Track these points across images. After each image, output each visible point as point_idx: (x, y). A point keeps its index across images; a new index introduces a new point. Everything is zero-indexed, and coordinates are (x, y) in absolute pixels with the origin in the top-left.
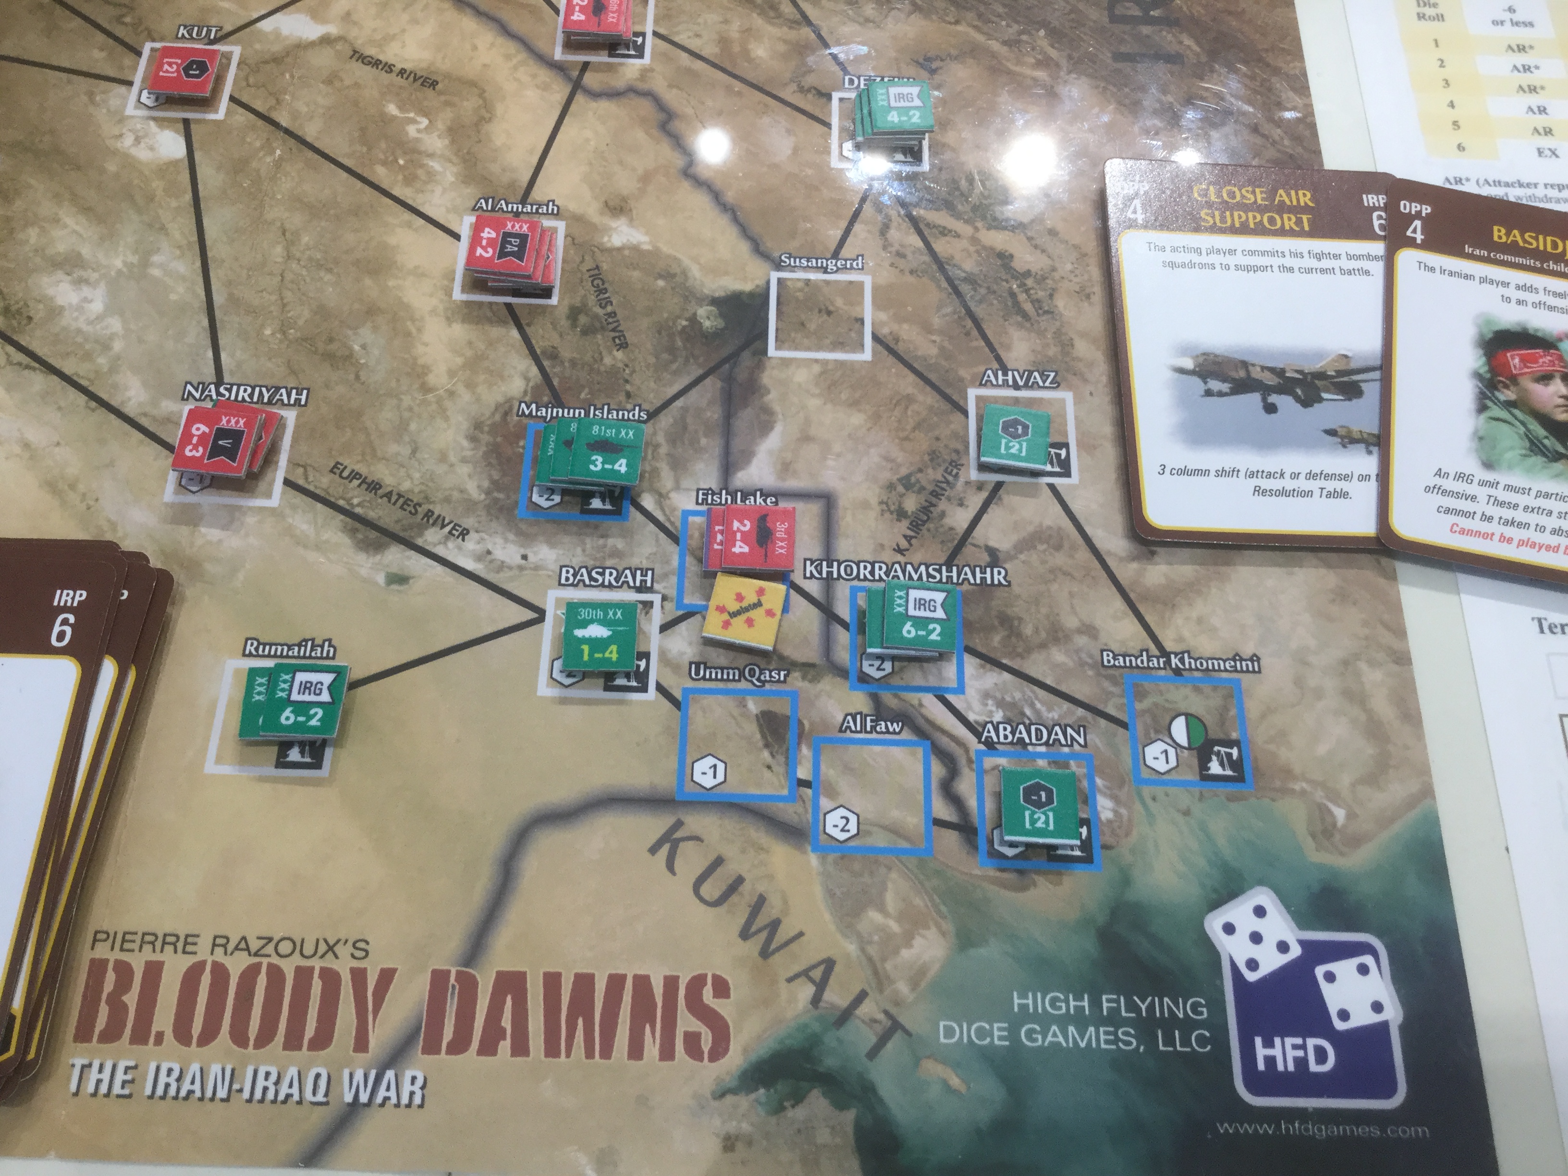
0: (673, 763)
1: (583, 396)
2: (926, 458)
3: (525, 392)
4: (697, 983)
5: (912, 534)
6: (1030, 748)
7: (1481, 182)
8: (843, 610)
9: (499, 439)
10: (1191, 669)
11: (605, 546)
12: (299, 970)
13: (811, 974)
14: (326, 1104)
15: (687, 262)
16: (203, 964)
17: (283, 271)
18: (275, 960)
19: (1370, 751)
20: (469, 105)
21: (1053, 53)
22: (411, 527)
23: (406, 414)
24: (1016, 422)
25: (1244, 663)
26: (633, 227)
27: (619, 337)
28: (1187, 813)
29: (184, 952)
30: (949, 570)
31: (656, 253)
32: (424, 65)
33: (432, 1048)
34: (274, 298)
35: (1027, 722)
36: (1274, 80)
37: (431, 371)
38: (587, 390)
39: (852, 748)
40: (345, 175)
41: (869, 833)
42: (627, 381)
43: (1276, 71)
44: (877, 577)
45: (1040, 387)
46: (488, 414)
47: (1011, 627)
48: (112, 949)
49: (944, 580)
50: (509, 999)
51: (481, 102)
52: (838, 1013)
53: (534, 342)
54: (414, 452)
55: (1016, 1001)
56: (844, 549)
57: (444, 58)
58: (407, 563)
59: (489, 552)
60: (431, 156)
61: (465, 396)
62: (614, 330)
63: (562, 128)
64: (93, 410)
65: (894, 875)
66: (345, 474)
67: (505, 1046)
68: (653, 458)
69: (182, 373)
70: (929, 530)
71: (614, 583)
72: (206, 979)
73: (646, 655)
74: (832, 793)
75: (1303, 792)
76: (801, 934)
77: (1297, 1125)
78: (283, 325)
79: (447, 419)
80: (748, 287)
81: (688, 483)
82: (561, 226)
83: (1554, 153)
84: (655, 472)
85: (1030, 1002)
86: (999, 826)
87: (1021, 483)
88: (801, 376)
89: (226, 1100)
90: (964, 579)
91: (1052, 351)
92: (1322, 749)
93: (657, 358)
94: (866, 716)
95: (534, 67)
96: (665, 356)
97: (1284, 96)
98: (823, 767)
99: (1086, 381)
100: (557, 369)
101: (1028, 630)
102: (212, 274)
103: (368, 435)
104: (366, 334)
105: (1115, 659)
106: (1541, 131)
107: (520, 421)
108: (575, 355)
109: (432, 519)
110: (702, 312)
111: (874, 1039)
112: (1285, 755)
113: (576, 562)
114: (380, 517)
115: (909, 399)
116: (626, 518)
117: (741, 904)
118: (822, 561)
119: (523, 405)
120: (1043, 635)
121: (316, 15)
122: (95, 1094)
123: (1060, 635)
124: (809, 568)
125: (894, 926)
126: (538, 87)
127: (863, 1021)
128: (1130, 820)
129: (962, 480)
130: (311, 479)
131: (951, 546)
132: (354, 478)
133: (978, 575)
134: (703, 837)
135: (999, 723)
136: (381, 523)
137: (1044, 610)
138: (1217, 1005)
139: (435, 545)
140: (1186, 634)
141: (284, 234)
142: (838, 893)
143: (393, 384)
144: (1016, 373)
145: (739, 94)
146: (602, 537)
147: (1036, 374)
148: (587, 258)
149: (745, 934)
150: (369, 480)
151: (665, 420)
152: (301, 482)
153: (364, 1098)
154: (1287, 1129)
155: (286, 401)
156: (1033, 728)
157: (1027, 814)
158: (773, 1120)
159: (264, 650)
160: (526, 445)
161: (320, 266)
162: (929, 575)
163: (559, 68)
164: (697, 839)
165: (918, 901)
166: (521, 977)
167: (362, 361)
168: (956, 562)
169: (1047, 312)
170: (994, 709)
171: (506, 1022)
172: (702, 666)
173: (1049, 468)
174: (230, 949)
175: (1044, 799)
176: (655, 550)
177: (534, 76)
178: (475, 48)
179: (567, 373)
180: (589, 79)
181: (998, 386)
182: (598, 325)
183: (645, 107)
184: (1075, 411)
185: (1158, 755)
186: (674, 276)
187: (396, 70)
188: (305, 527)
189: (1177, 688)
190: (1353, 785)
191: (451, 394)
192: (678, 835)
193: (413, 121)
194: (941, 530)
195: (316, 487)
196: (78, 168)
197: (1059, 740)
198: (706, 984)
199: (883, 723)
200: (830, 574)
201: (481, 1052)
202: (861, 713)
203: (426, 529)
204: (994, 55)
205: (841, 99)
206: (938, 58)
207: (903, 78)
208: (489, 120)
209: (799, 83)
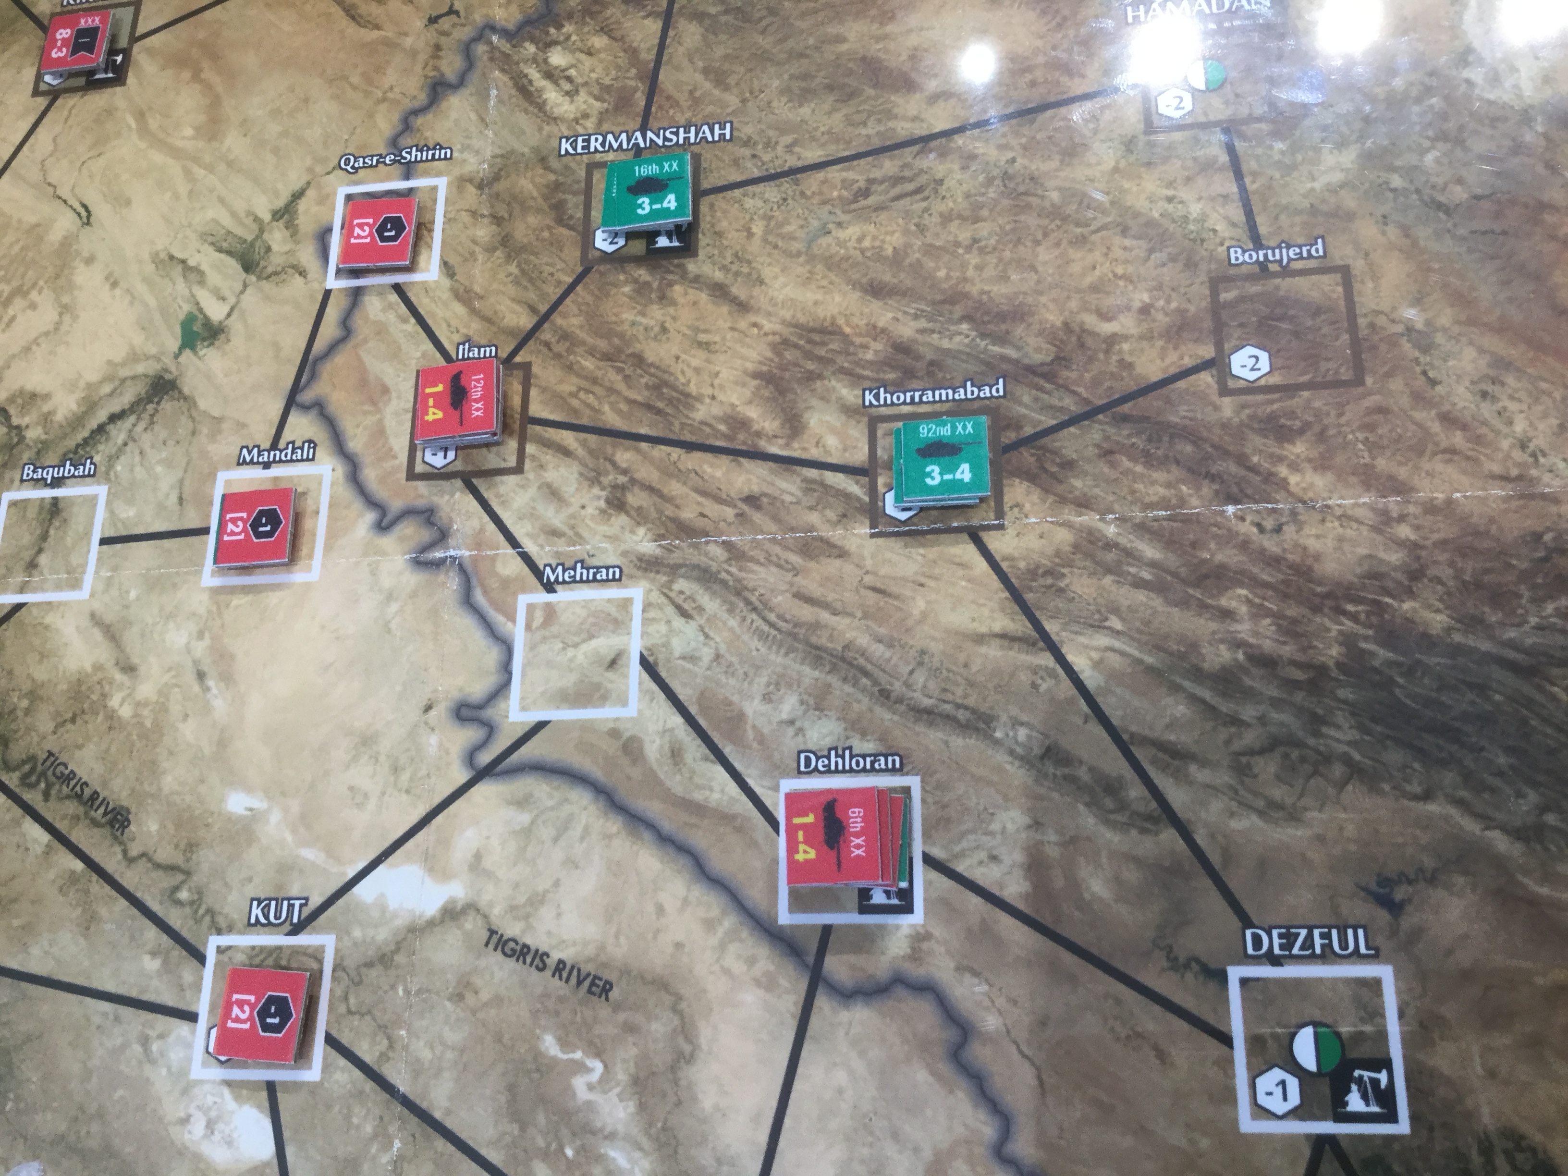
20: (660, 1028)
32: (590, 951)
51: (676, 1021)
57: (617, 936)
60: (611, 1136)
63: (800, 1070)
126: (757, 983)
163: (786, 941)
177: (751, 961)
178: (660, 910)
180: (834, 965)
183: (925, 1015)
187: (552, 962)
193: (581, 1068)
204: (1500, 865)
205: (1244, 982)
206: (1403, 878)
207: (1346, 928)
208: (690, 1059)
209: (1170, 948)
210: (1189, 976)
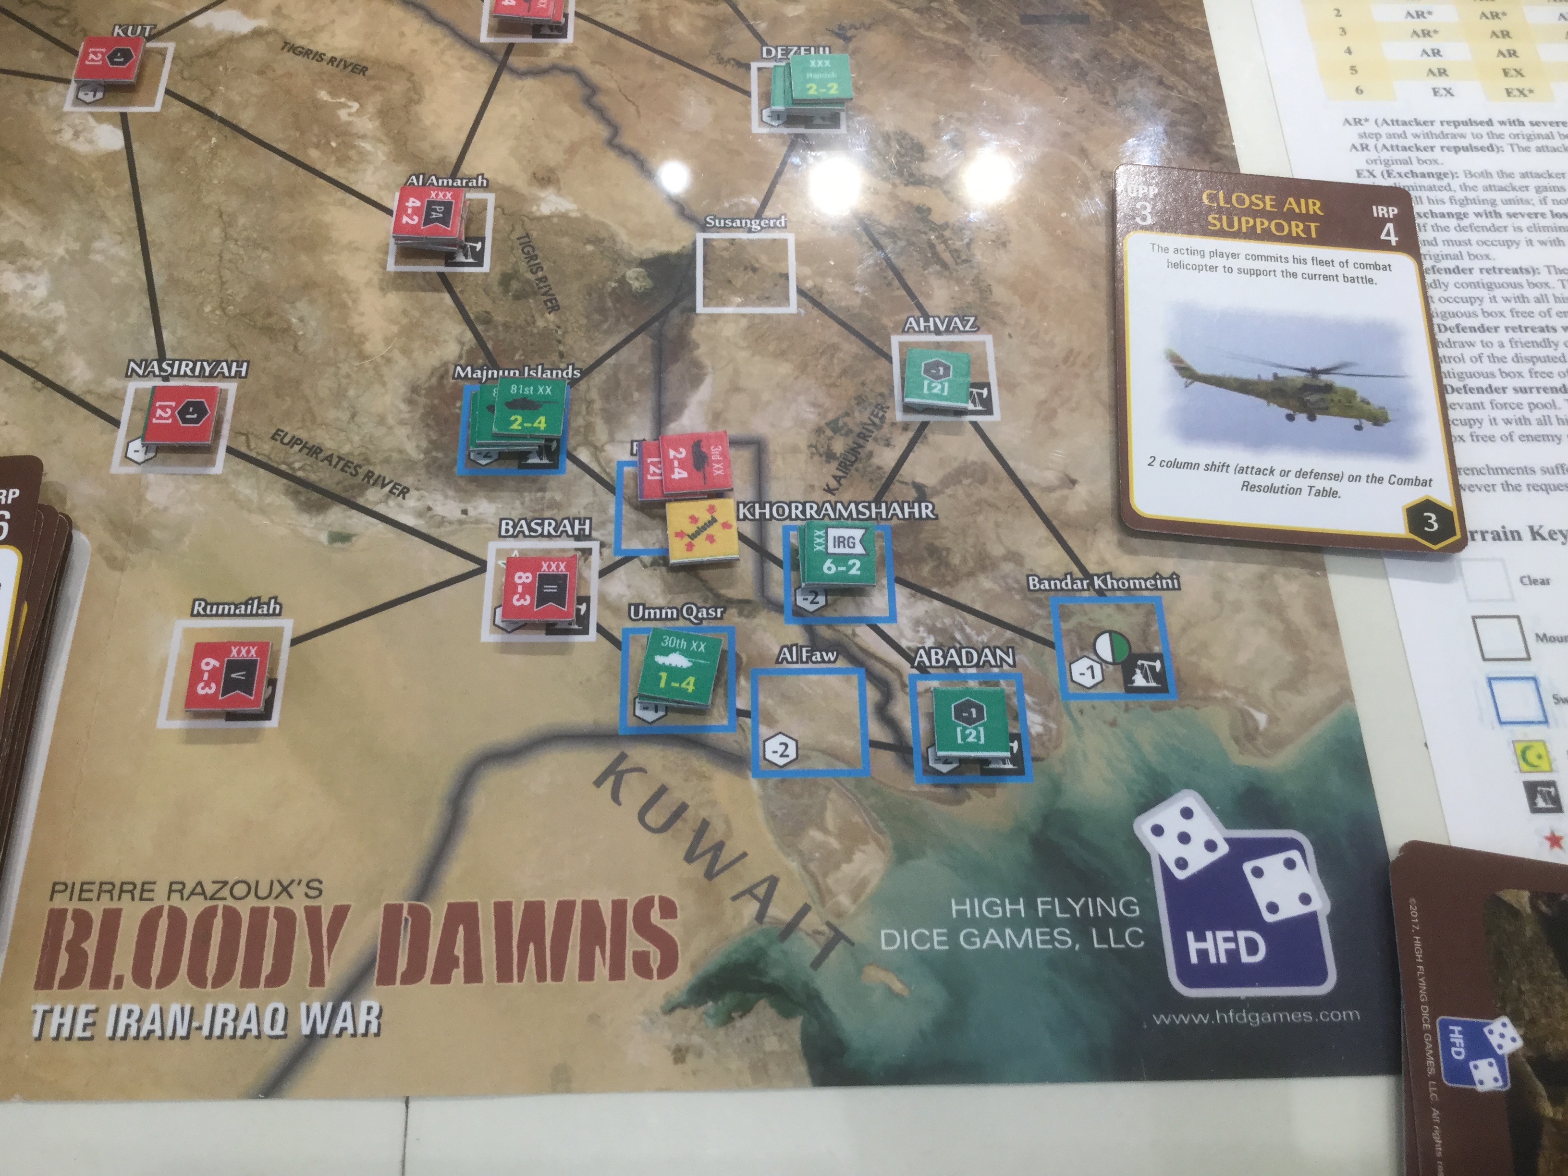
0: (616, 700)
1: (517, 357)
2: (853, 402)
3: (460, 357)
4: (645, 905)
5: (840, 474)
6: (961, 670)
7: (1380, 122)
8: (777, 549)
9: (436, 402)
10: (1113, 589)
11: (543, 498)
12: (254, 910)
13: (755, 892)
14: (285, 1036)
15: (615, 227)
16: (160, 909)
17: (221, 252)
18: (230, 902)
19: (1289, 658)
20: (398, 88)
21: (963, 18)
22: (353, 487)
23: (344, 381)
24: (937, 364)
25: (1164, 581)
26: (561, 196)
27: (550, 301)
28: (1113, 724)
29: (141, 899)
30: (878, 507)
31: (585, 219)
32: (354, 52)
33: (387, 978)
34: (213, 277)
35: (958, 646)
36: (1177, 34)
37: (367, 340)
38: (520, 352)
39: (791, 678)
40: (279, 158)
41: (808, 758)
42: (559, 342)
43: (1179, 27)
44: (808, 516)
45: (960, 332)
46: (424, 378)
47: (939, 558)
48: (71, 899)
49: (874, 516)
50: (461, 929)
51: (409, 85)
52: (782, 927)
53: (467, 308)
54: (353, 416)
55: (954, 908)
56: (776, 491)
57: (372, 46)
58: (349, 521)
59: (429, 509)
60: (363, 137)
61: (402, 362)
62: (545, 294)
63: (490, 106)
64: (39, 390)
65: (833, 795)
66: (286, 440)
67: (458, 974)
68: (588, 413)
69: (126, 351)
70: (857, 470)
71: (553, 533)
72: (163, 924)
73: (586, 600)
74: (771, 721)
75: (1225, 700)
76: (744, 855)
77: (1231, 1014)
78: (222, 302)
79: (384, 384)
80: (675, 248)
81: (620, 436)
82: (490, 198)
83: (1449, 92)
84: (589, 427)
85: (968, 907)
86: (933, 745)
87: (945, 422)
88: (729, 330)
89: (187, 1037)
90: (893, 515)
91: (971, 297)
92: (1242, 658)
93: (587, 317)
94: (802, 647)
95: (459, 49)
96: (597, 317)
97: (1187, 50)
98: (761, 698)
99: (1004, 324)
100: (491, 333)
101: (956, 560)
102: (152, 258)
103: (308, 401)
104: (303, 306)
105: (1040, 584)
106: (1436, 71)
107: (455, 384)
108: (508, 319)
109: (373, 480)
110: (631, 273)
111: (817, 951)
112: (1207, 665)
113: (515, 515)
114: (321, 480)
115: (835, 348)
116: (564, 472)
117: (685, 830)
118: (754, 503)
119: (459, 368)
120: (971, 564)
121: (248, 8)
122: (57, 1038)
123: (988, 562)
124: (742, 511)
125: (834, 843)
126: (465, 68)
127: (808, 934)
128: (1059, 732)
129: (887, 421)
130: (253, 445)
131: (880, 484)
132: (295, 443)
133: (907, 510)
134: (647, 769)
135: (930, 648)
136: (322, 485)
137: (971, 541)
138: (1150, 904)
139: (377, 503)
140: (1108, 557)
141: (221, 216)
142: (779, 813)
143: (331, 354)
144: (937, 320)
145: (660, 68)
146: (543, 489)
147: (956, 319)
148: (518, 227)
149: (690, 857)
150: (309, 445)
151: (598, 377)
152: (243, 449)
153: (321, 1029)
154: (1222, 1018)
155: (227, 374)
156: (964, 651)
157: (959, 729)
158: (721, 1032)
159: (211, 610)
160: (461, 406)
161: (257, 245)
162: (859, 512)
163: (486, 51)
164: (641, 770)
165: (856, 819)
166: (473, 907)
167: (300, 333)
168: (884, 499)
169: (966, 261)
170: (925, 635)
171: (459, 951)
172: (641, 608)
173: (971, 407)
174: (186, 894)
175: (974, 716)
176: (591, 499)
177: (461, 59)
178: (402, 34)
179: (501, 337)
180: (514, 61)
181: (920, 332)
182: (528, 289)
183: (570, 83)
184: (995, 353)
185: (1084, 671)
186: (603, 240)
187: (327, 58)
188: (247, 491)
189: (1101, 608)
190: (1273, 690)
191: (388, 360)
192: (620, 768)
193: (344, 106)
194: (869, 469)
195: (258, 453)
196: (20, 163)
197: (989, 661)
198: (653, 906)
199: (818, 654)
200: (762, 515)
201: (434, 981)
202: (796, 645)
203: (367, 489)
204: (905, 22)
205: (759, 69)
206: (853, 26)
207: (819, 47)
208: (419, 102)
209: (719, 54)
210: (729, 67)
